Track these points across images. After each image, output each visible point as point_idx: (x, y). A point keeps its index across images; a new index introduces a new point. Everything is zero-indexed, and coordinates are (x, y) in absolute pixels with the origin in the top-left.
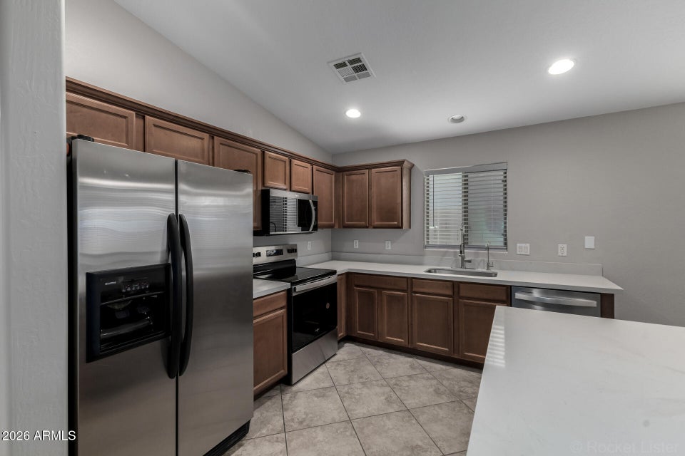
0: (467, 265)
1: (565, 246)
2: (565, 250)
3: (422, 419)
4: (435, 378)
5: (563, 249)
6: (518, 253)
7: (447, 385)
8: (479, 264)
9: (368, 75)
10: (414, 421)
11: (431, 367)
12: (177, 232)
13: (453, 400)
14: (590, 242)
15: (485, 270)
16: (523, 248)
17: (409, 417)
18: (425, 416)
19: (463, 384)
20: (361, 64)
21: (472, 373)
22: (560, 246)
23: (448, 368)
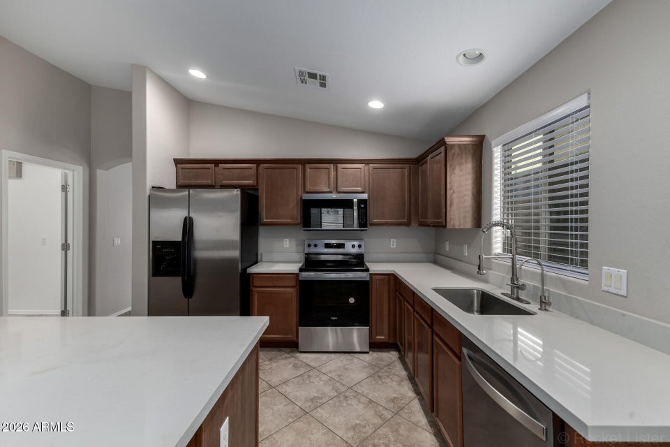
12: (188, 226)
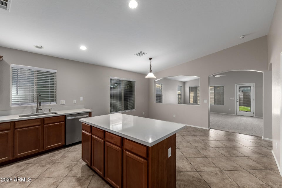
0: (39, 111)
1: (75, 100)
2: (75, 102)
3: (46, 176)
4: (36, 163)
5: (75, 101)
6: (61, 104)
7: (44, 162)
8: (45, 110)
9: (6, 9)
10: (44, 179)
11: (29, 162)
13: (52, 164)
14: (81, 99)
15: (48, 112)
16: (63, 102)
17: (40, 179)
18: (46, 175)
19: (50, 158)
20: (6, 2)
21: (50, 154)
22: (74, 100)
23: (38, 158)
